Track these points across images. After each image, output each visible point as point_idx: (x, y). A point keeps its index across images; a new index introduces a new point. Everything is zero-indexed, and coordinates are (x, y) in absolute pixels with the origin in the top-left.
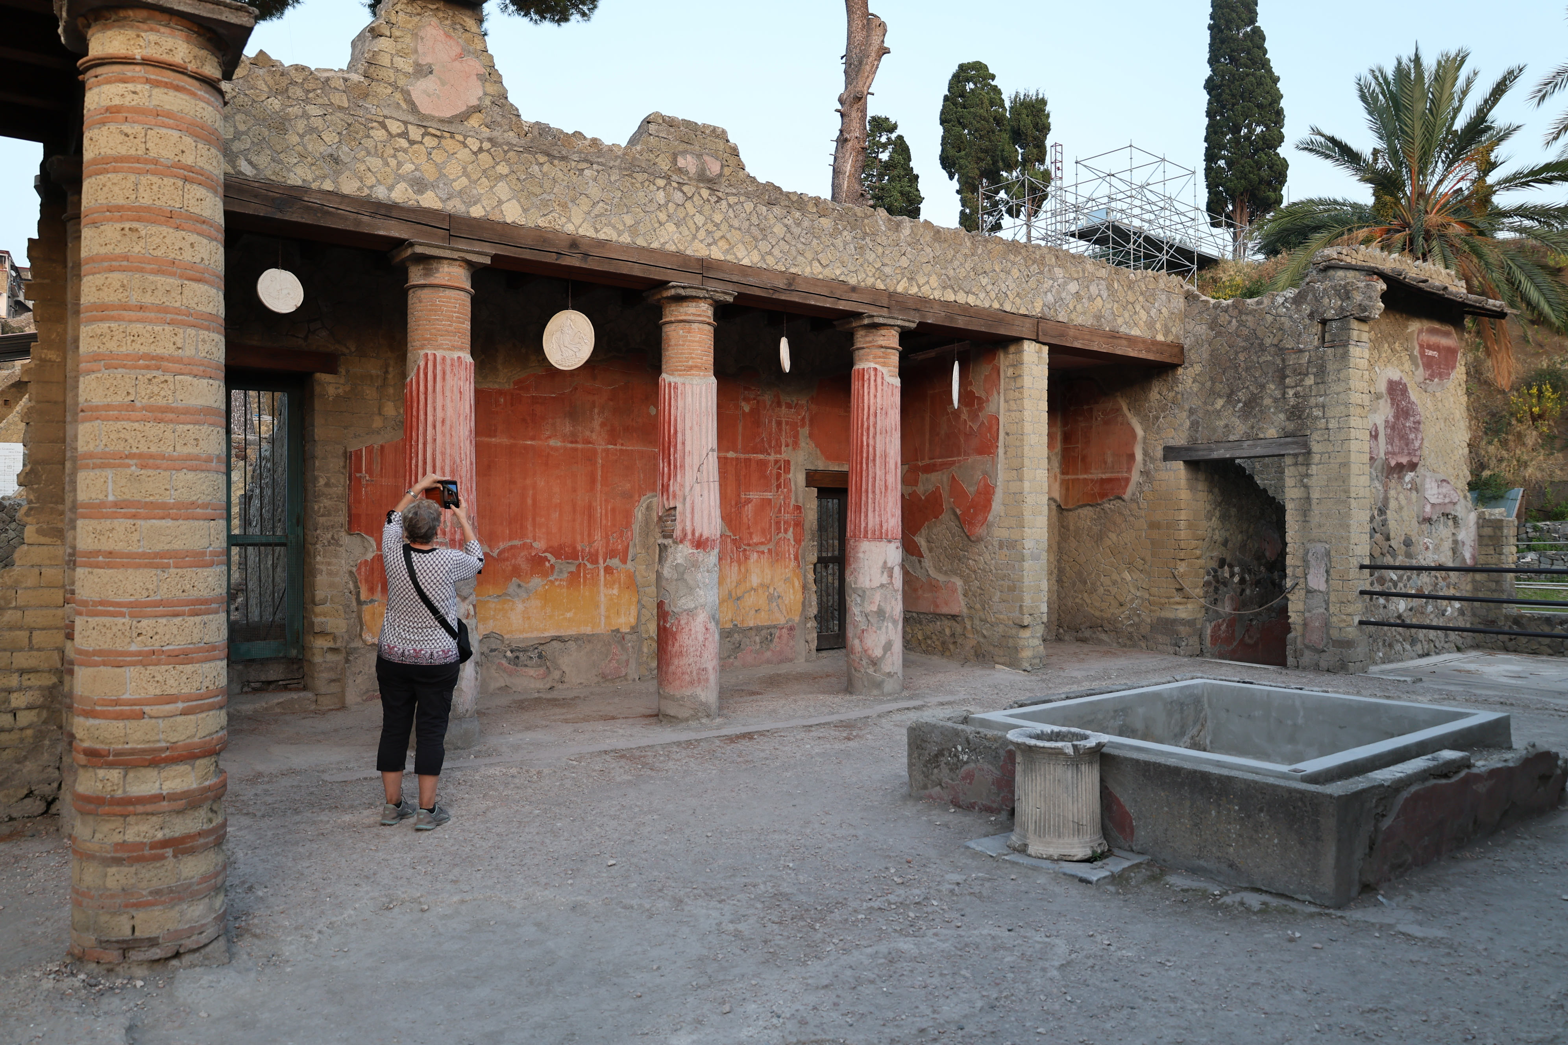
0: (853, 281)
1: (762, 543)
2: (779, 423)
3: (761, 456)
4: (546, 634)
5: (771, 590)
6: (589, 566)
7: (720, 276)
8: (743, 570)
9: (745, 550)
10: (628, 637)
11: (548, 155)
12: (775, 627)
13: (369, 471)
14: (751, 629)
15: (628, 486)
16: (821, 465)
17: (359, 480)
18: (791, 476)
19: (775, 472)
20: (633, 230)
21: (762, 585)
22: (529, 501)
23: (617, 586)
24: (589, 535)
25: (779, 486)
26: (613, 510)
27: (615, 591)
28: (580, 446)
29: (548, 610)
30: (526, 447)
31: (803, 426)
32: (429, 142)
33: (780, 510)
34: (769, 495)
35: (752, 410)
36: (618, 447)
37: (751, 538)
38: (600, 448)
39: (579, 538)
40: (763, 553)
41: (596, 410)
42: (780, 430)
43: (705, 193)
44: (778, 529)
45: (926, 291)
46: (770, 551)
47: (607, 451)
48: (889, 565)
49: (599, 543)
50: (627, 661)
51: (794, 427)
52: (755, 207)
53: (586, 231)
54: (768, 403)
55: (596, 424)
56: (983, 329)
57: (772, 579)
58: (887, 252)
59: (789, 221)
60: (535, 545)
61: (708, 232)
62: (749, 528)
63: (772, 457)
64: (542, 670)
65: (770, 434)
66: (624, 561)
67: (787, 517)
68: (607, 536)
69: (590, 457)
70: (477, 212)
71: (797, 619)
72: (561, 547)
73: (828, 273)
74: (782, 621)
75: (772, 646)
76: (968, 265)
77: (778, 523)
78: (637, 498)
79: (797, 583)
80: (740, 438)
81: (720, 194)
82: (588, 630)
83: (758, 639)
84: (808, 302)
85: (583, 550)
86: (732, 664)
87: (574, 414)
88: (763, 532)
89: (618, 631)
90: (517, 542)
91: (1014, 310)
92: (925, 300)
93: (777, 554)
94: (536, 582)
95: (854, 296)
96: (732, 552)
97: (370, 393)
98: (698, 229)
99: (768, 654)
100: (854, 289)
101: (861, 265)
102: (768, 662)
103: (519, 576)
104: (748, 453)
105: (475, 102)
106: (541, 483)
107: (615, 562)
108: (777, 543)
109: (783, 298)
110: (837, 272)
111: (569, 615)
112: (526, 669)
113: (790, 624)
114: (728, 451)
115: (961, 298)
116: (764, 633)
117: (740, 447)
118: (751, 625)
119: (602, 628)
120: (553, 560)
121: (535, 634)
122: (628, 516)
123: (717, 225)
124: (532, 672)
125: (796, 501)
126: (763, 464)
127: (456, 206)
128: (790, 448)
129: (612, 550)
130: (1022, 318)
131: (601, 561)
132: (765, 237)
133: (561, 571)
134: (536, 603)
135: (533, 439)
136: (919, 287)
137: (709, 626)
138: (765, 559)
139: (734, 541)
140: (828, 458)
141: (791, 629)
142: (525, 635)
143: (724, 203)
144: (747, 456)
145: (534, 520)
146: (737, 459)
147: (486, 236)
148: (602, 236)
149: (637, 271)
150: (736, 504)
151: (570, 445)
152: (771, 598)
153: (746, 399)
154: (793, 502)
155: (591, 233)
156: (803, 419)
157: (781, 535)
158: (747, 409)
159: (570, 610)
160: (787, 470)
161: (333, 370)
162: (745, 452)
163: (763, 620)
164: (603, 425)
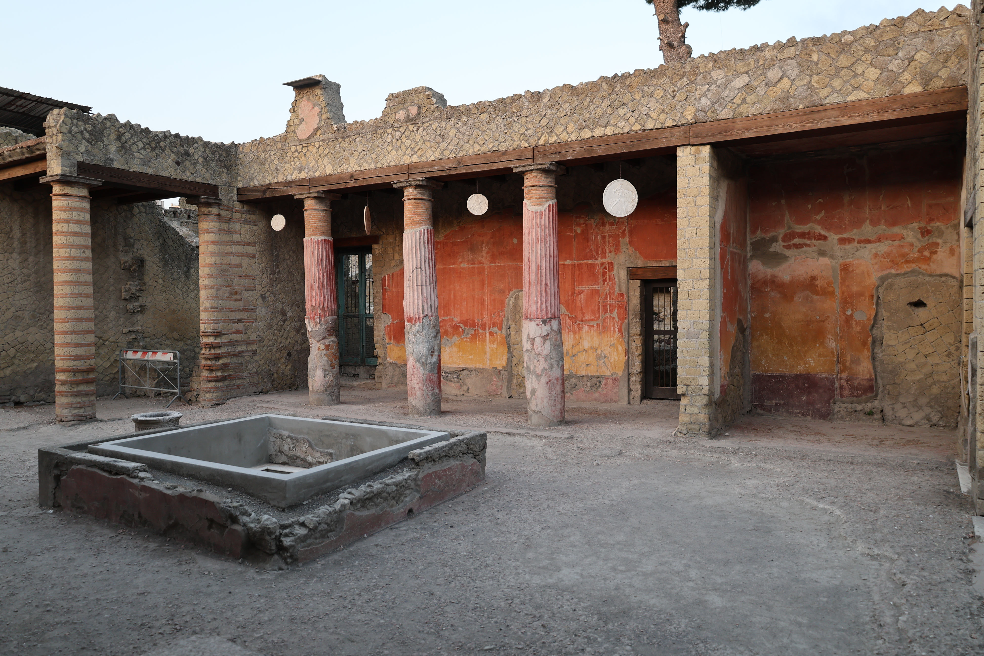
0: (503, 148)
1: (592, 320)
2: (604, 237)
3: (590, 261)
4: (460, 366)
5: (599, 352)
6: (481, 331)
7: (418, 171)
8: (577, 337)
9: (579, 324)
10: (502, 372)
11: (342, 138)
12: (602, 377)
13: (389, 286)
14: (583, 376)
15: (502, 286)
16: (640, 263)
17: (385, 289)
18: (615, 273)
19: (601, 271)
20: (376, 161)
21: (592, 348)
22: (452, 297)
23: (496, 343)
24: (482, 314)
25: (605, 281)
26: (494, 300)
27: (495, 346)
28: (476, 266)
29: (461, 353)
30: (450, 269)
31: (624, 236)
32: (305, 150)
33: (606, 298)
34: (597, 287)
35: (583, 231)
36: (497, 264)
37: (584, 316)
38: (486, 266)
39: (476, 316)
40: (593, 326)
41: (484, 245)
42: (605, 242)
43: (411, 127)
44: (605, 311)
45: (564, 137)
46: (598, 325)
47: (490, 267)
48: (531, 336)
49: (486, 319)
50: (502, 386)
51: (616, 238)
52: (439, 123)
53: (357, 168)
54: (594, 225)
55: (484, 253)
56: (624, 151)
57: (600, 344)
58: (529, 120)
59: (459, 125)
60: (455, 319)
61: (412, 148)
62: (582, 309)
63: (599, 261)
64: (458, 385)
65: (597, 246)
66: (500, 329)
67: (612, 301)
68: (491, 315)
69: (481, 272)
70: (317, 174)
71: (620, 373)
72: (467, 320)
73: (484, 149)
74: (608, 374)
75: (600, 390)
76: (606, 102)
77: (605, 306)
78: (507, 293)
79: (620, 348)
80: (574, 251)
81: (419, 125)
82: (480, 366)
83: (589, 384)
84: (472, 171)
85: (478, 322)
86: (569, 398)
87: (473, 249)
88: (593, 312)
89: (496, 368)
90: (446, 318)
91: (659, 126)
92: (565, 144)
93: (604, 328)
94: (455, 338)
95: (505, 158)
96: (569, 325)
97: (390, 250)
98: (407, 148)
99: (596, 395)
100: (504, 153)
101: (510, 135)
102: (596, 400)
103: (447, 335)
104: (581, 260)
105: (316, 126)
106: (457, 287)
107: (495, 329)
108: (604, 320)
109: (455, 173)
110: (490, 145)
111: (471, 357)
112: (451, 383)
113: (615, 376)
114: (566, 260)
115: (599, 132)
116: (594, 380)
117: (574, 256)
118: (583, 373)
119: (488, 366)
120: (463, 328)
121: (454, 366)
122: (502, 302)
123: (417, 143)
124: (453, 385)
125: (620, 290)
126: (591, 267)
127: (311, 175)
128: (613, 253)
129: (494, 323)
130: (669, 130)
131: (487, 329)
132: (444, 140)
133: (468, 334)
134: (455, 349)
135: (453, 264)
136: (558, 136)
137: (415, 364)
138: (594, 331)
139: (571, 318)
140: (646, 257)
141: (615, 380)
142: (450, 365)
143: (421, 129)
144: (580, 262)
145: (454, 306)
146: (572, 264)
147: (321, 183)
148: (363, 168)
149: (378, 181)
150: (572, 294)
151: (471, 266)
152: (598, 357)
153: (578, 225)
154: (617, 291)
155: (358, 168)
156: (624, 231)
157: (607, 315)
158: (579, 231)
159: (471, 354)
160: (611, 269)
161: (377, 243)
162: (578, 259)
163: (592, 371)
164: (488, 252)
